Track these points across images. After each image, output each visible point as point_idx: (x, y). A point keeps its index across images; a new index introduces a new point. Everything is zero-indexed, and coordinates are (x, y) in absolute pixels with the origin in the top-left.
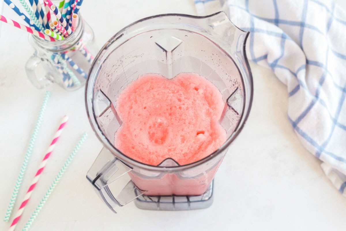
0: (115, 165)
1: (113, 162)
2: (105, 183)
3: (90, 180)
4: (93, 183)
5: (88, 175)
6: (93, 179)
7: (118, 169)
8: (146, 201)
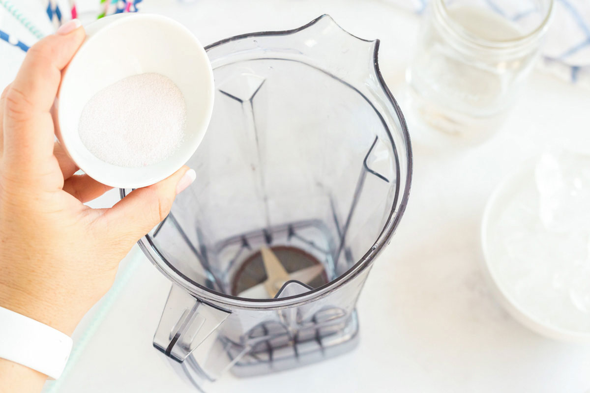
0: (198, 313)
1: (195, 308)
2: (187, 349)
3: (160, 349)
4: (168, 352)
5: (154, 342)
6: (165, 346)
7: (205, 319)
8: (249, 364)
